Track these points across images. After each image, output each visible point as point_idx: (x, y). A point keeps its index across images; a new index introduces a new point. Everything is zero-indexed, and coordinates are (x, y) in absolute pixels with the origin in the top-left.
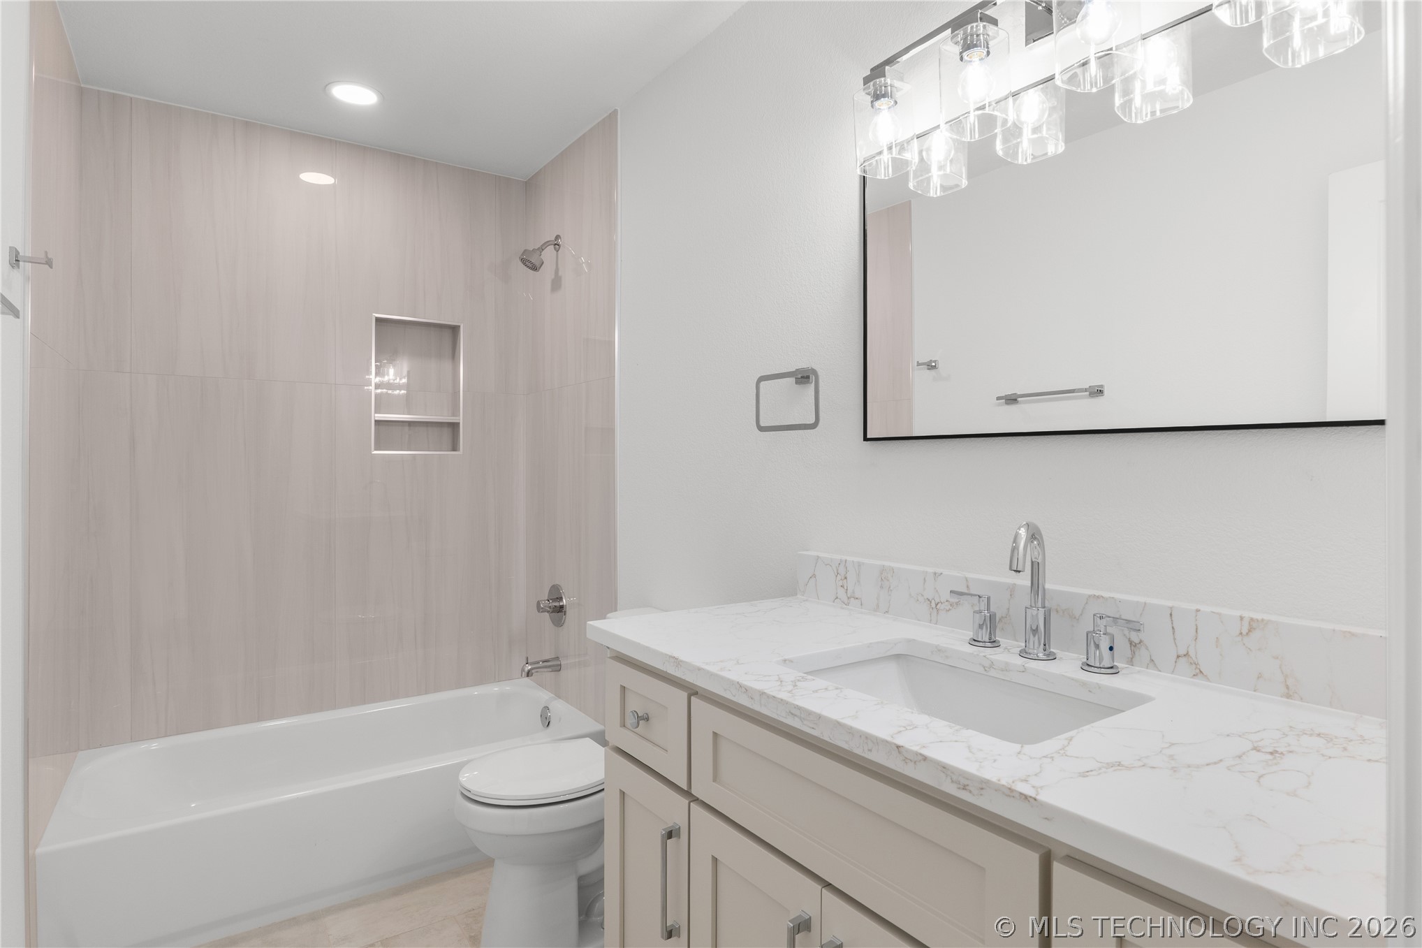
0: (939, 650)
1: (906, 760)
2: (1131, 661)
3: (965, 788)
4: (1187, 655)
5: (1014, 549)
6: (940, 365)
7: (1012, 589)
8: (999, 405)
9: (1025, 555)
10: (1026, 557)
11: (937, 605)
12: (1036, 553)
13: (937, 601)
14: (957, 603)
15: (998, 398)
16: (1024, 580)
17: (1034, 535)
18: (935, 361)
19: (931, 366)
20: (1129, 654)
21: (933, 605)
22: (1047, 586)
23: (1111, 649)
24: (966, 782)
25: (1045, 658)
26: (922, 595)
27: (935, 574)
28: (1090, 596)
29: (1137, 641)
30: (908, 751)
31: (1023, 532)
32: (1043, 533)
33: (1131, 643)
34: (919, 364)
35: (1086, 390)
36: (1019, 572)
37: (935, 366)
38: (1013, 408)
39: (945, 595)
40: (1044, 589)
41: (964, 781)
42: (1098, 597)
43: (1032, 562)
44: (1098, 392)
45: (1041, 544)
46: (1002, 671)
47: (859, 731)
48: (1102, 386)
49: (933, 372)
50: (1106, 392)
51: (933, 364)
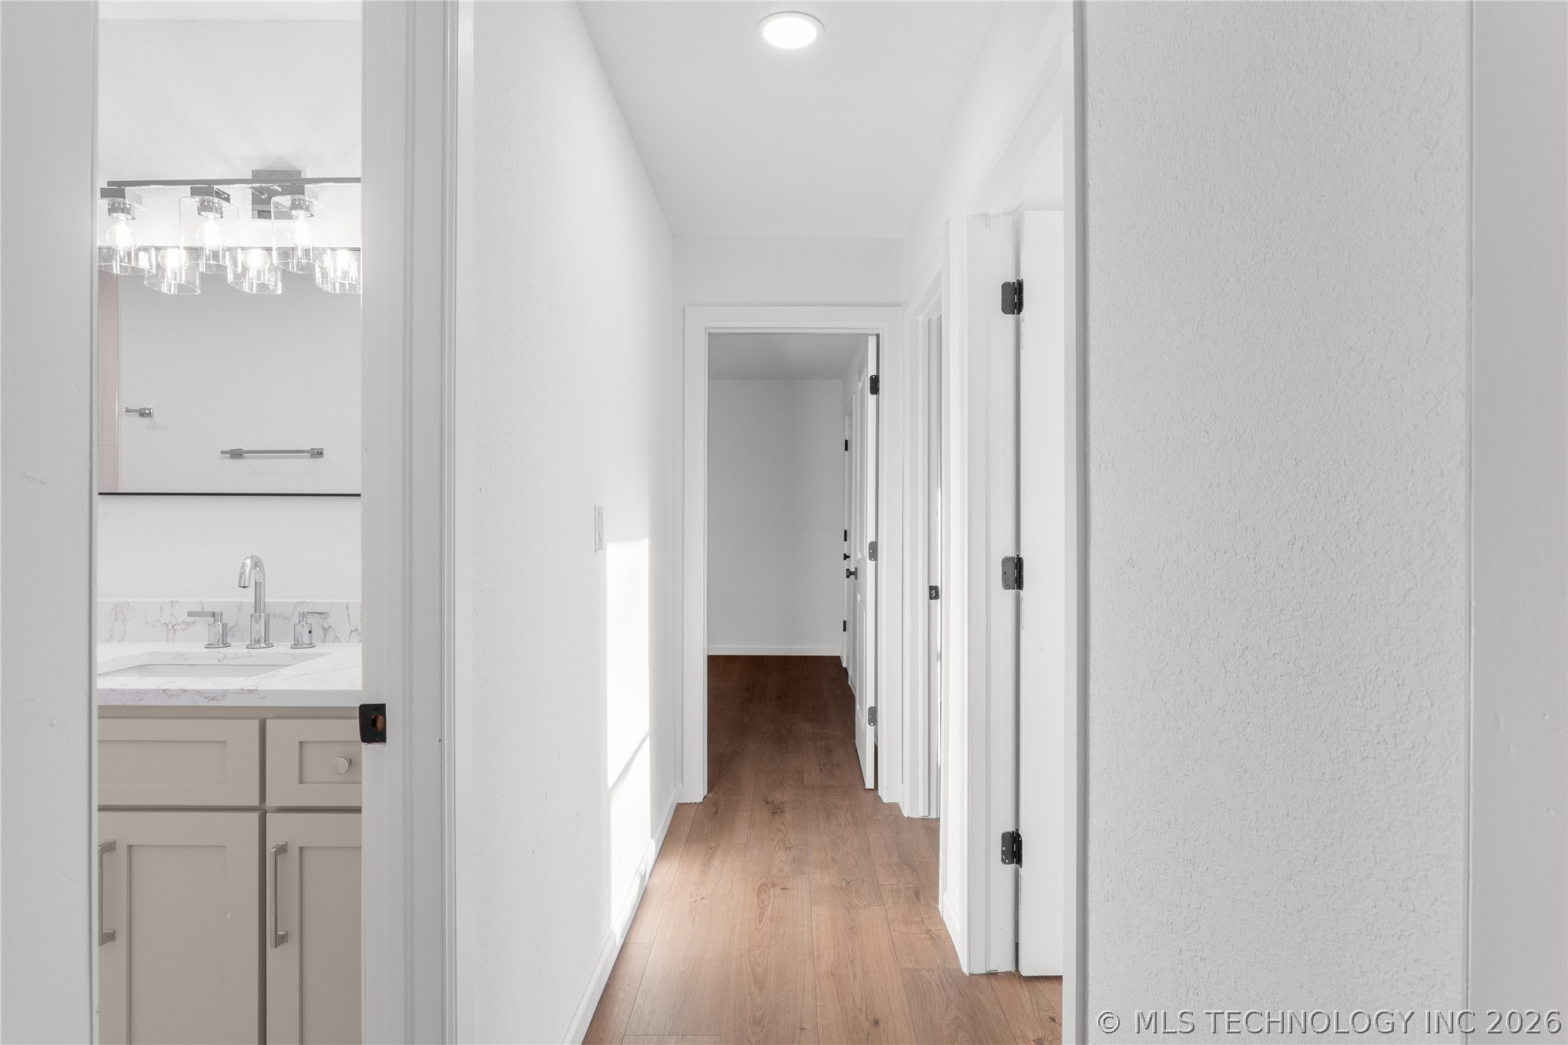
0: (179, 655)
1: (170, 697)
2: (324, 641)
3: (213, 699)
4: (356, 629)
5: (241, 575)
6: (155, 413)
7: (240, 606)
8: (223, 458)
9: (250, 576)
10: (250, 580)
11: (173, 627)
12: (258, 576)
13: (174, 623)
14: (193, 623)
15: (223, 452)
16: (248, 596)
17: (257, 564)
18: (149, 409)
19: (144, 413)
20: (323, 636)
21: (170, 627)
22: (266, 600)
23: (310, 632)
24: (213, 696)
25: (265, 646)
26: (159, 621)
27: (172, 602)
28: (297, 603)
29: (327, 627)
30: (171, 690)
31: (248, 562)
32: (264, 564)
33: (324, 628)
34: (128, 411)
35: (308, 452)
36: (245, 587)
37: (150, 413)
38: (238, 462)
39: (182, 616)
40: (265, 603)
41: (211, 695)
42: (303, 603)
43: (256, 582)
44: (319, 453)
45: (262, 569)
46: (233, 659)
47: (130, 690)
48: (322, 449)
49: (146, 421)
50: (325, 454)
51: (147, 411)
